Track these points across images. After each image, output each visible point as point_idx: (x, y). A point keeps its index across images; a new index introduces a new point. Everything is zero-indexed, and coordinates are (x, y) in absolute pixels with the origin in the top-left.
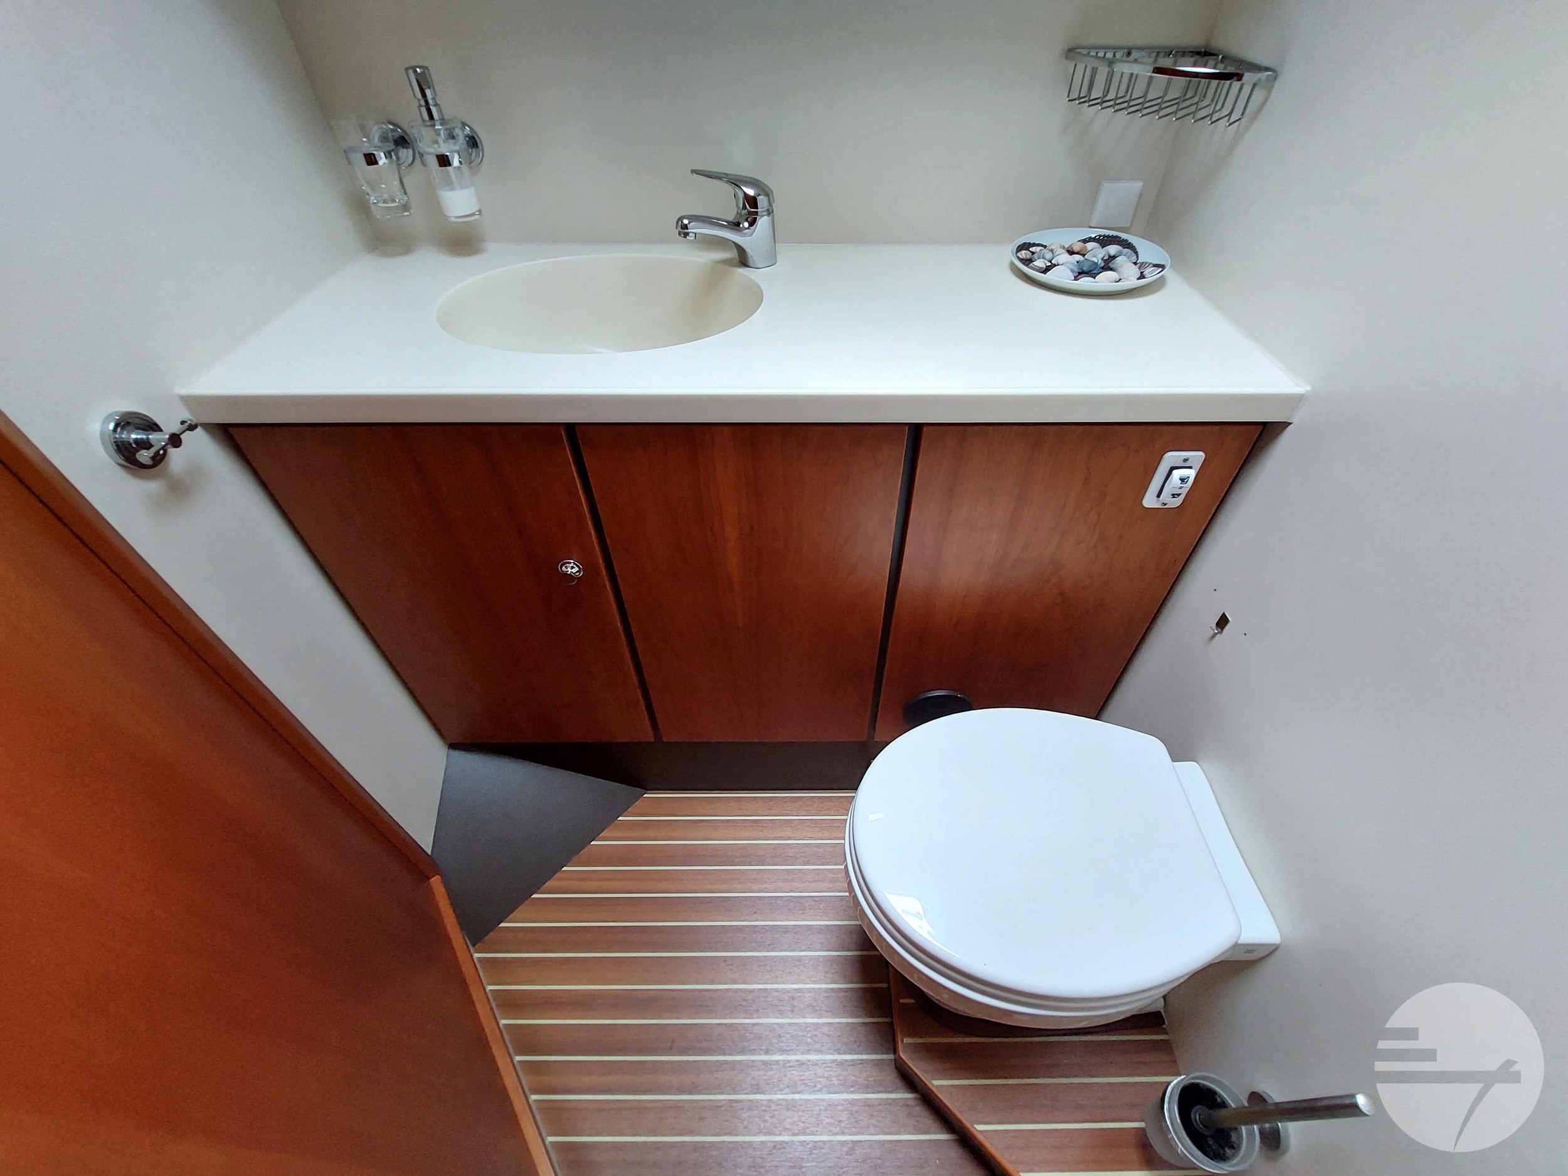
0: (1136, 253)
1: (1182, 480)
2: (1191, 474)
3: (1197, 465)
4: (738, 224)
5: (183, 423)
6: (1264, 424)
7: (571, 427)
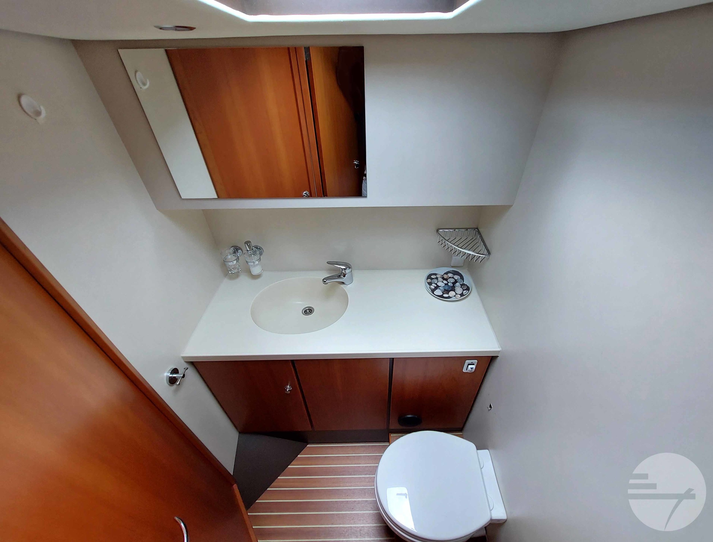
0: (463, 279)
1: (471, 368)
2: (474, 366)
3: (476, 364)
4: (340, 276)
5: (184, 369)
6: (492, 357)
7: (292, 361)
